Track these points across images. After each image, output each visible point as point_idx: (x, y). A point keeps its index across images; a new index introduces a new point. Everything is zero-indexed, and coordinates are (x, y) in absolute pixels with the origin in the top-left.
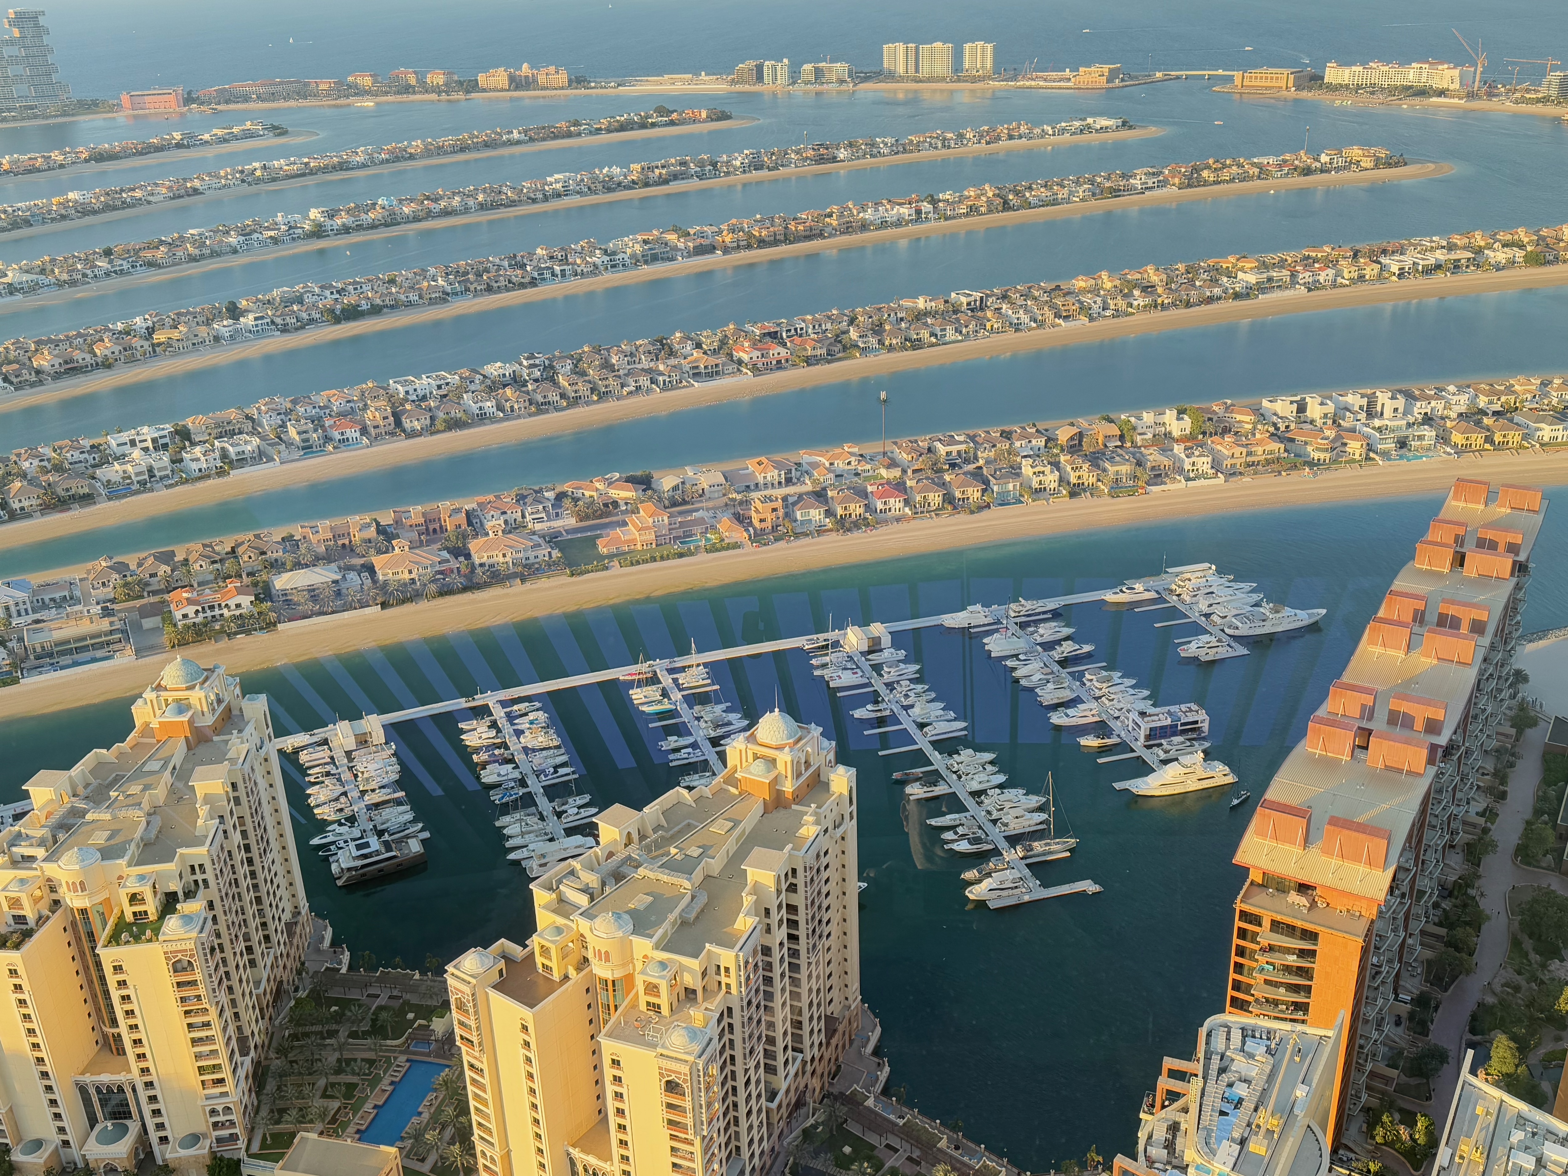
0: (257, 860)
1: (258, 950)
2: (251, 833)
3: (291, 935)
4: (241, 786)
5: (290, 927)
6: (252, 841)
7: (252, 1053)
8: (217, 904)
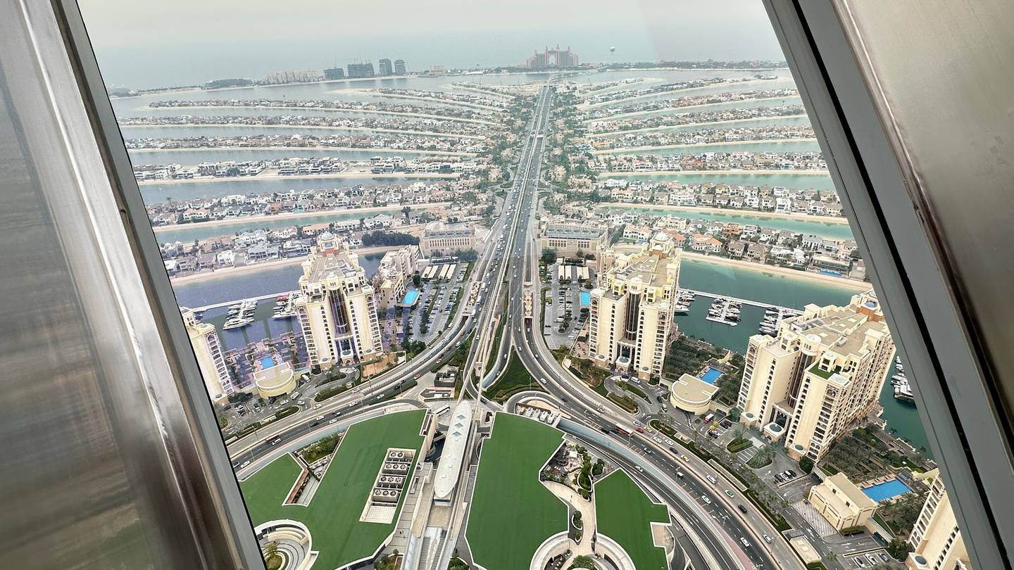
0: (873, 372)
1: (856, 402)
2: (876, 362)
3: (868, 404)
4: (882, 343)
5: (869, 402)
6: (875, 364)
7: (835, 435)
8: (853, 379)
